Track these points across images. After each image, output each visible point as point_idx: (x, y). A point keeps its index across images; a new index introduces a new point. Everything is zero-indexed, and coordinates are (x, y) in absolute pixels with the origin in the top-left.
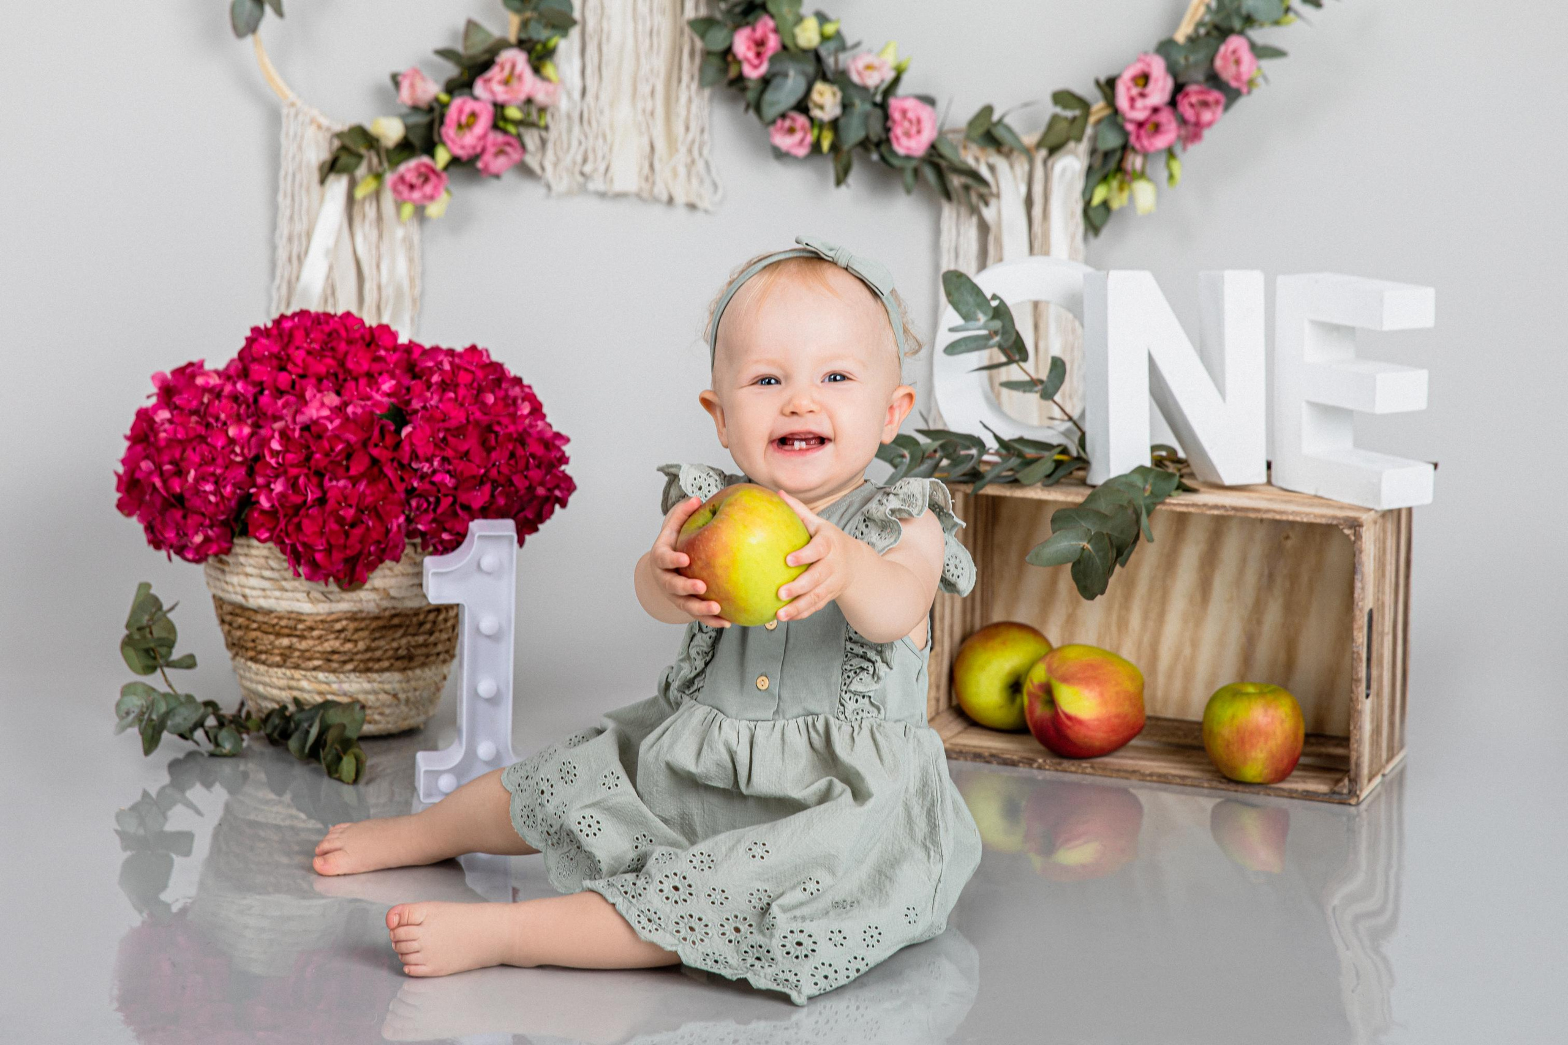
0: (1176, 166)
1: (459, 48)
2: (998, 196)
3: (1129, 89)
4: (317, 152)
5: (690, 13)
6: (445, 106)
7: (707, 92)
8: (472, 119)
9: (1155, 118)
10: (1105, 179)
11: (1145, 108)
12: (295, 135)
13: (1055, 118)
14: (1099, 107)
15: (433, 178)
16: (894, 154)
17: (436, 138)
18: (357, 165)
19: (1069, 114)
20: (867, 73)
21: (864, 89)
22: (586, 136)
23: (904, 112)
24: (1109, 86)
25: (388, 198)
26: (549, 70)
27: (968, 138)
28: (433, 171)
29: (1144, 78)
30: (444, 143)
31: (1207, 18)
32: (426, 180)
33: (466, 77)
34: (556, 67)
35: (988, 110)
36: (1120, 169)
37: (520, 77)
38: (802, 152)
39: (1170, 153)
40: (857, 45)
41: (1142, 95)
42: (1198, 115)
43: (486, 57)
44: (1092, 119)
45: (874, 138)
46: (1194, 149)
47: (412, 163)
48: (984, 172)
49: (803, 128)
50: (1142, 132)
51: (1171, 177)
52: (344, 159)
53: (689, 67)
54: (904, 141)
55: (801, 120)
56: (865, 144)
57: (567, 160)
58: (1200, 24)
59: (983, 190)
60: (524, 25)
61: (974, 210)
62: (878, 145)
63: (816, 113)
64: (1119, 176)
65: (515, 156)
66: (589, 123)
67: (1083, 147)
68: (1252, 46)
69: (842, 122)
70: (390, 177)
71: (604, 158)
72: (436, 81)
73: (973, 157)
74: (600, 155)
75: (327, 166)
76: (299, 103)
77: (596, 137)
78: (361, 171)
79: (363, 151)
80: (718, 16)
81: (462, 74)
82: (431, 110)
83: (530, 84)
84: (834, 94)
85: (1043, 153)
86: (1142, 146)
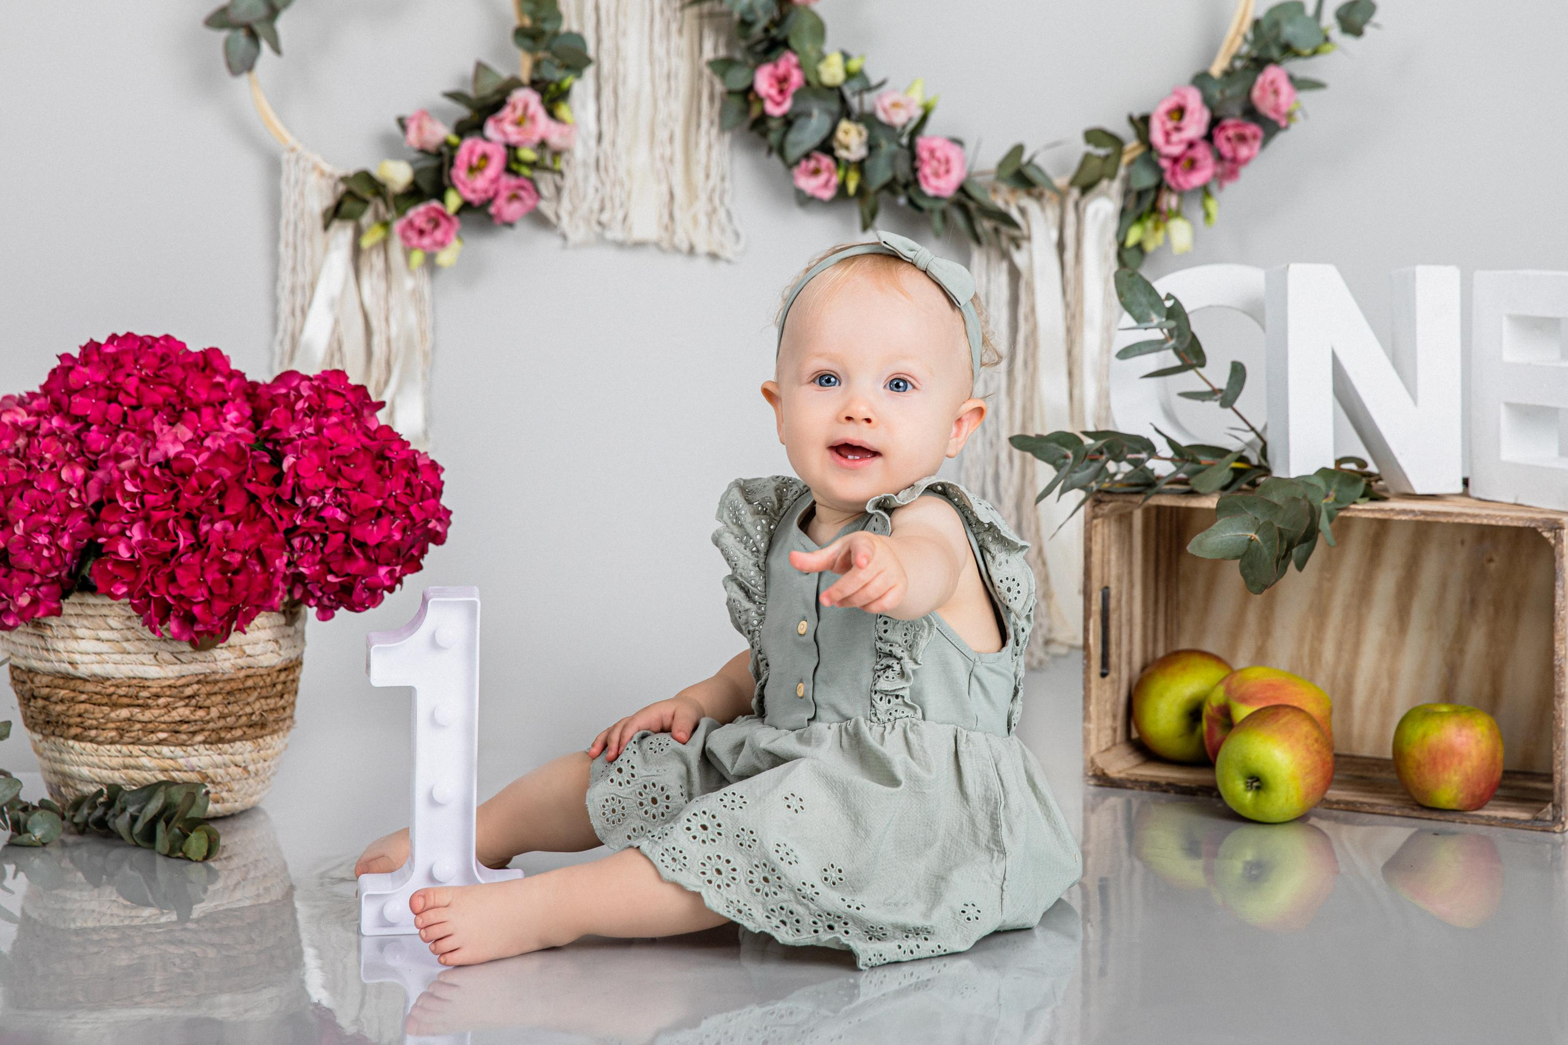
0: (1212, 205)
1: (470, 91)
2: (1029, 238)
3: (1163, 123)
4: (319, 200)
5: (708, 54)
6: (453, 148)
7: (727, 137)
8: (483, 163)
9: (1191, 153)
10: (1139, 219)
11: (1181, 142)
12: (297, 182)
13: (1087, 157)
14: (1132, 146)
15: (444, 224)
16: (922, 194)
17: (446, 181)
18: (362, 213)
19: (1101, 152)
20: (893, 111)
21: (889, 128)
22: (603, 183)
23: (932, 152)
24: (1141, 124)
25: (396, 246)
26: (563, 111)
27: (999, 178)
28: (443, 215)
29: (1179, 112)
30: (454, 187)
31: (1245, 49)
32: (437, 225)
33: (477, 118)
34: (571, 110)
35: (1019, 149)
36: (1154, 209)
37: (533, 119)
38: (827, 194)
39: (1205, 191)
40: (882, 84)
41: (1178, 129)
42: (1234, 150)
43: (497, 98)
44: (1126, 159)
45: (902, 179)
46: (1230, 187)
47: (421, 208)
48: (1015, 214)
49: (828, 169)
50: (1178, 169)
51: (1207, 215)
52: (348, 206)
53: (708, 111)
54: (933, 181)
55: (826, 161)
56: (890, 187)
57: (584, 208)
58: (1236, 57)
59: (1016, 233)
60: (537, 65)
61: (1005, 255)
62: (906, 186)
63: (842, 153)
64: (1154, 217)
65: (529, 202)
66: (606, 170)
67: (1116, 186)
68: (1291, 79)
69: (868, 163)
70: (397, 225)
71: (622, 205)
72: (445, 123)
73: (1003, 199)
74: (617, 203)
75: (330, 213)
76: (300, 147)
77: (614, 185)
78: (367, 219)
79: (368, 195)
80: (738, 55)
81: (472, 117)
82: (439, 154)
83: (543, 125)
84: (860, 134)
85: (1075, 193)
86: (1178, 184)
